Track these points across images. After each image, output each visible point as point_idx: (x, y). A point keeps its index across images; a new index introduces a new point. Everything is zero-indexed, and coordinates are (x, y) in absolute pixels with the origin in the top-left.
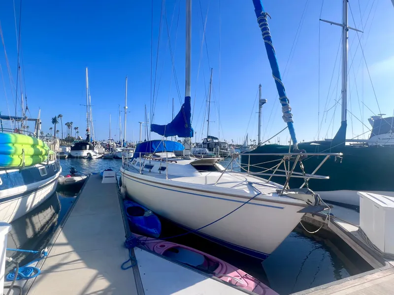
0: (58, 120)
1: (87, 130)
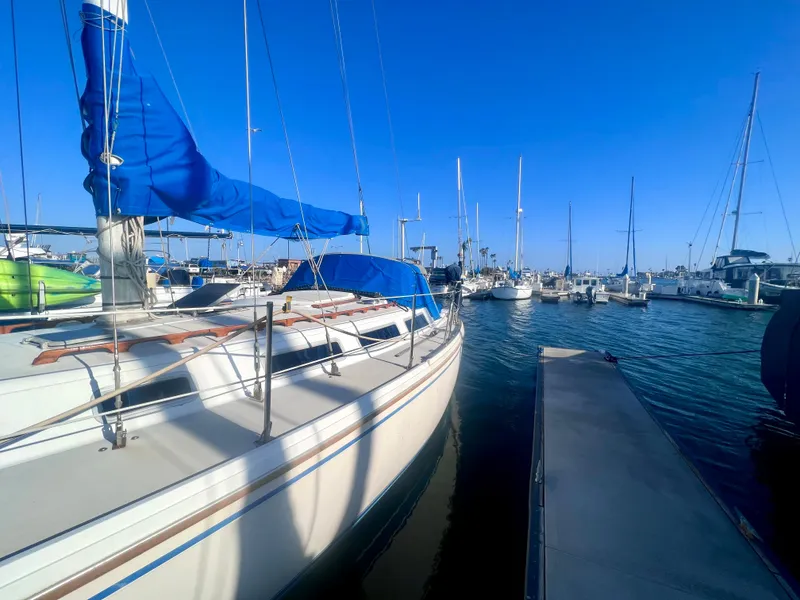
0: (469, 245)
1: (459, 255)
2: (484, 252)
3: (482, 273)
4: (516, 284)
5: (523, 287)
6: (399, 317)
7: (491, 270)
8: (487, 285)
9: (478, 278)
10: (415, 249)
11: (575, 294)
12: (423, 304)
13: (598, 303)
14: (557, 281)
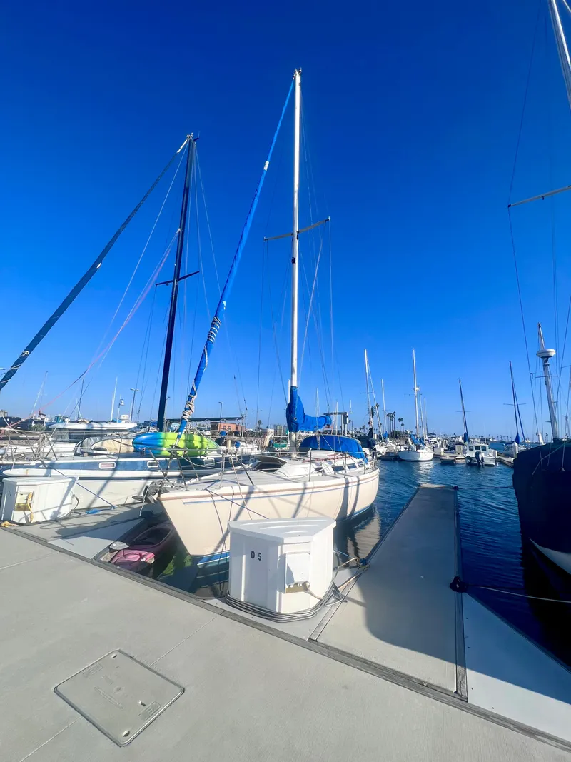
2: (391, 416)
3: (390, 436)
4: (418, 448)
5: (424, 451)
7: (400, 433)
8: (395, 448)
9: (386, 442)
11: (468, 457)
12: (362, 458)
13: (486, 465)
14: (456, 446)
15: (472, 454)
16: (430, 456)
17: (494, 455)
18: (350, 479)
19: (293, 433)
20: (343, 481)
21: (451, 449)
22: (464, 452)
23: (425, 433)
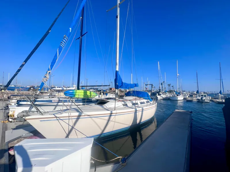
2: (169, 85)
4: (177, 96)
5: (180, 97)
6: (145, 101)
7: (172, 91)
8: (169, 96)
9: (166, 94)
10: (146, 85)
11: (198, 99)
12: (149, 99)
13: (206, 102)
14: (193, 95)
15: (200, 98)
16: (182, 98)
17: (210, 98)
18: (138, 109)
19: (116, 90)
20: (134, 110)
21: (191, 96)
22: (196, 97)
23: (181, 90)
